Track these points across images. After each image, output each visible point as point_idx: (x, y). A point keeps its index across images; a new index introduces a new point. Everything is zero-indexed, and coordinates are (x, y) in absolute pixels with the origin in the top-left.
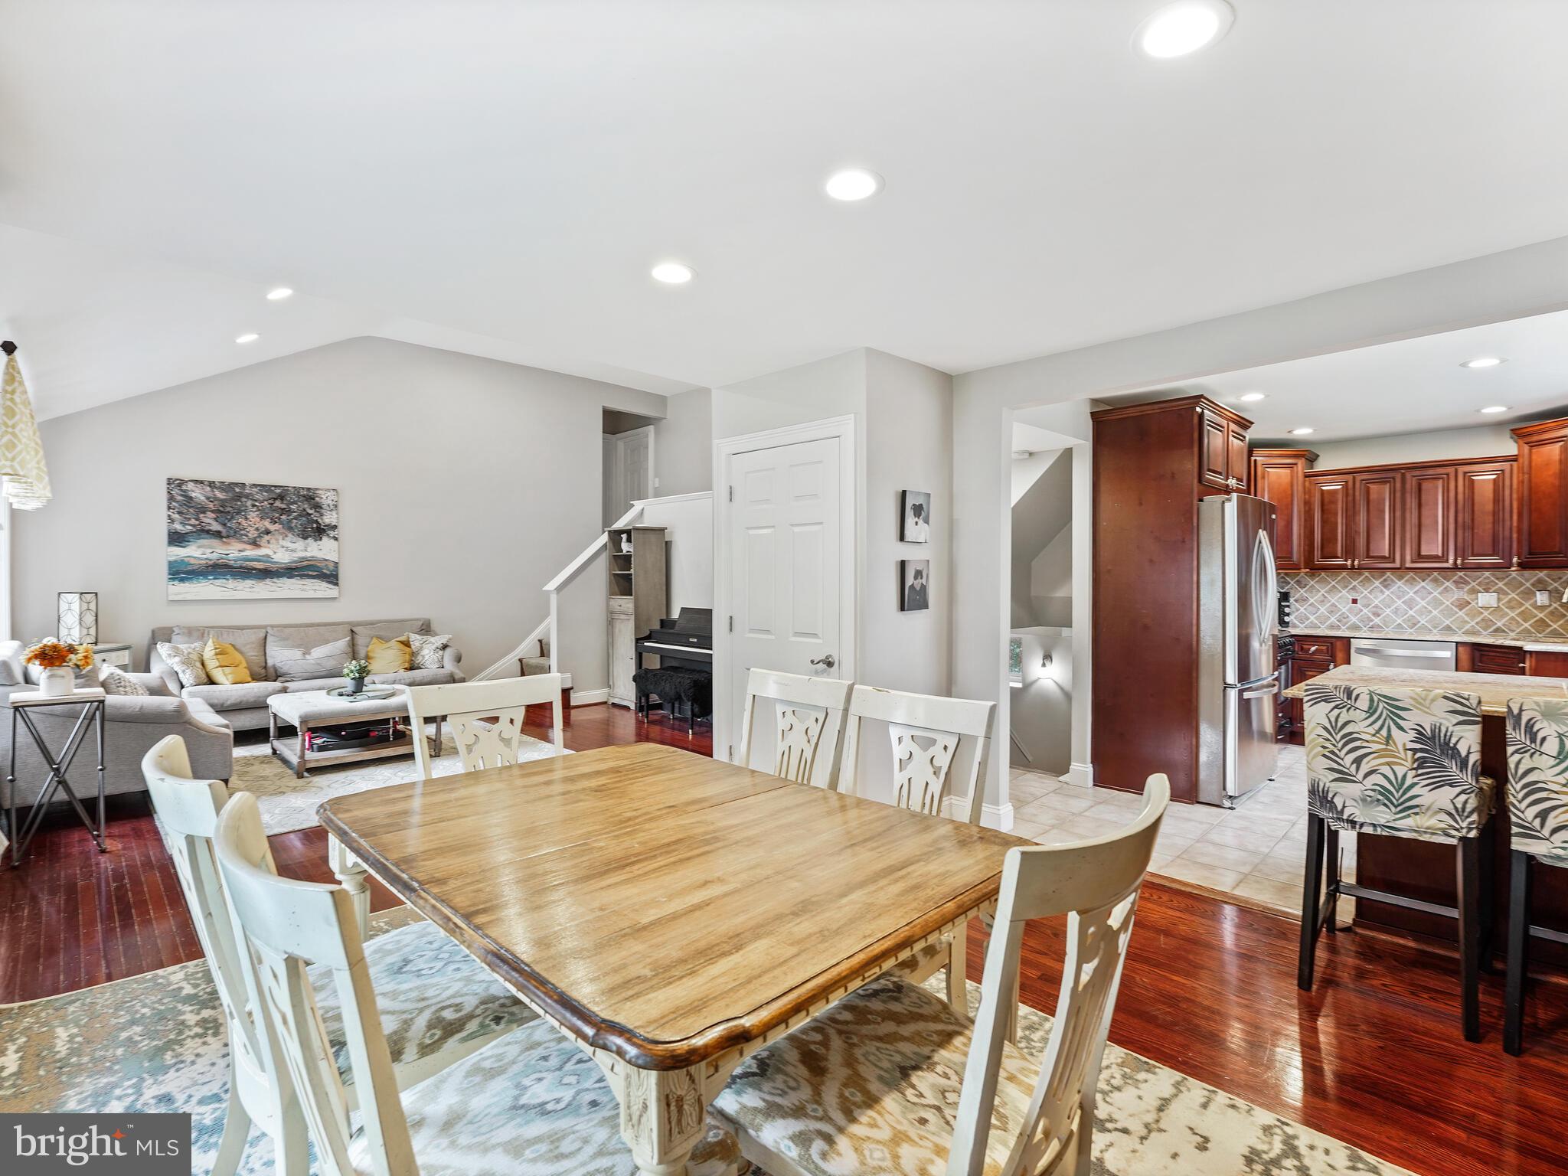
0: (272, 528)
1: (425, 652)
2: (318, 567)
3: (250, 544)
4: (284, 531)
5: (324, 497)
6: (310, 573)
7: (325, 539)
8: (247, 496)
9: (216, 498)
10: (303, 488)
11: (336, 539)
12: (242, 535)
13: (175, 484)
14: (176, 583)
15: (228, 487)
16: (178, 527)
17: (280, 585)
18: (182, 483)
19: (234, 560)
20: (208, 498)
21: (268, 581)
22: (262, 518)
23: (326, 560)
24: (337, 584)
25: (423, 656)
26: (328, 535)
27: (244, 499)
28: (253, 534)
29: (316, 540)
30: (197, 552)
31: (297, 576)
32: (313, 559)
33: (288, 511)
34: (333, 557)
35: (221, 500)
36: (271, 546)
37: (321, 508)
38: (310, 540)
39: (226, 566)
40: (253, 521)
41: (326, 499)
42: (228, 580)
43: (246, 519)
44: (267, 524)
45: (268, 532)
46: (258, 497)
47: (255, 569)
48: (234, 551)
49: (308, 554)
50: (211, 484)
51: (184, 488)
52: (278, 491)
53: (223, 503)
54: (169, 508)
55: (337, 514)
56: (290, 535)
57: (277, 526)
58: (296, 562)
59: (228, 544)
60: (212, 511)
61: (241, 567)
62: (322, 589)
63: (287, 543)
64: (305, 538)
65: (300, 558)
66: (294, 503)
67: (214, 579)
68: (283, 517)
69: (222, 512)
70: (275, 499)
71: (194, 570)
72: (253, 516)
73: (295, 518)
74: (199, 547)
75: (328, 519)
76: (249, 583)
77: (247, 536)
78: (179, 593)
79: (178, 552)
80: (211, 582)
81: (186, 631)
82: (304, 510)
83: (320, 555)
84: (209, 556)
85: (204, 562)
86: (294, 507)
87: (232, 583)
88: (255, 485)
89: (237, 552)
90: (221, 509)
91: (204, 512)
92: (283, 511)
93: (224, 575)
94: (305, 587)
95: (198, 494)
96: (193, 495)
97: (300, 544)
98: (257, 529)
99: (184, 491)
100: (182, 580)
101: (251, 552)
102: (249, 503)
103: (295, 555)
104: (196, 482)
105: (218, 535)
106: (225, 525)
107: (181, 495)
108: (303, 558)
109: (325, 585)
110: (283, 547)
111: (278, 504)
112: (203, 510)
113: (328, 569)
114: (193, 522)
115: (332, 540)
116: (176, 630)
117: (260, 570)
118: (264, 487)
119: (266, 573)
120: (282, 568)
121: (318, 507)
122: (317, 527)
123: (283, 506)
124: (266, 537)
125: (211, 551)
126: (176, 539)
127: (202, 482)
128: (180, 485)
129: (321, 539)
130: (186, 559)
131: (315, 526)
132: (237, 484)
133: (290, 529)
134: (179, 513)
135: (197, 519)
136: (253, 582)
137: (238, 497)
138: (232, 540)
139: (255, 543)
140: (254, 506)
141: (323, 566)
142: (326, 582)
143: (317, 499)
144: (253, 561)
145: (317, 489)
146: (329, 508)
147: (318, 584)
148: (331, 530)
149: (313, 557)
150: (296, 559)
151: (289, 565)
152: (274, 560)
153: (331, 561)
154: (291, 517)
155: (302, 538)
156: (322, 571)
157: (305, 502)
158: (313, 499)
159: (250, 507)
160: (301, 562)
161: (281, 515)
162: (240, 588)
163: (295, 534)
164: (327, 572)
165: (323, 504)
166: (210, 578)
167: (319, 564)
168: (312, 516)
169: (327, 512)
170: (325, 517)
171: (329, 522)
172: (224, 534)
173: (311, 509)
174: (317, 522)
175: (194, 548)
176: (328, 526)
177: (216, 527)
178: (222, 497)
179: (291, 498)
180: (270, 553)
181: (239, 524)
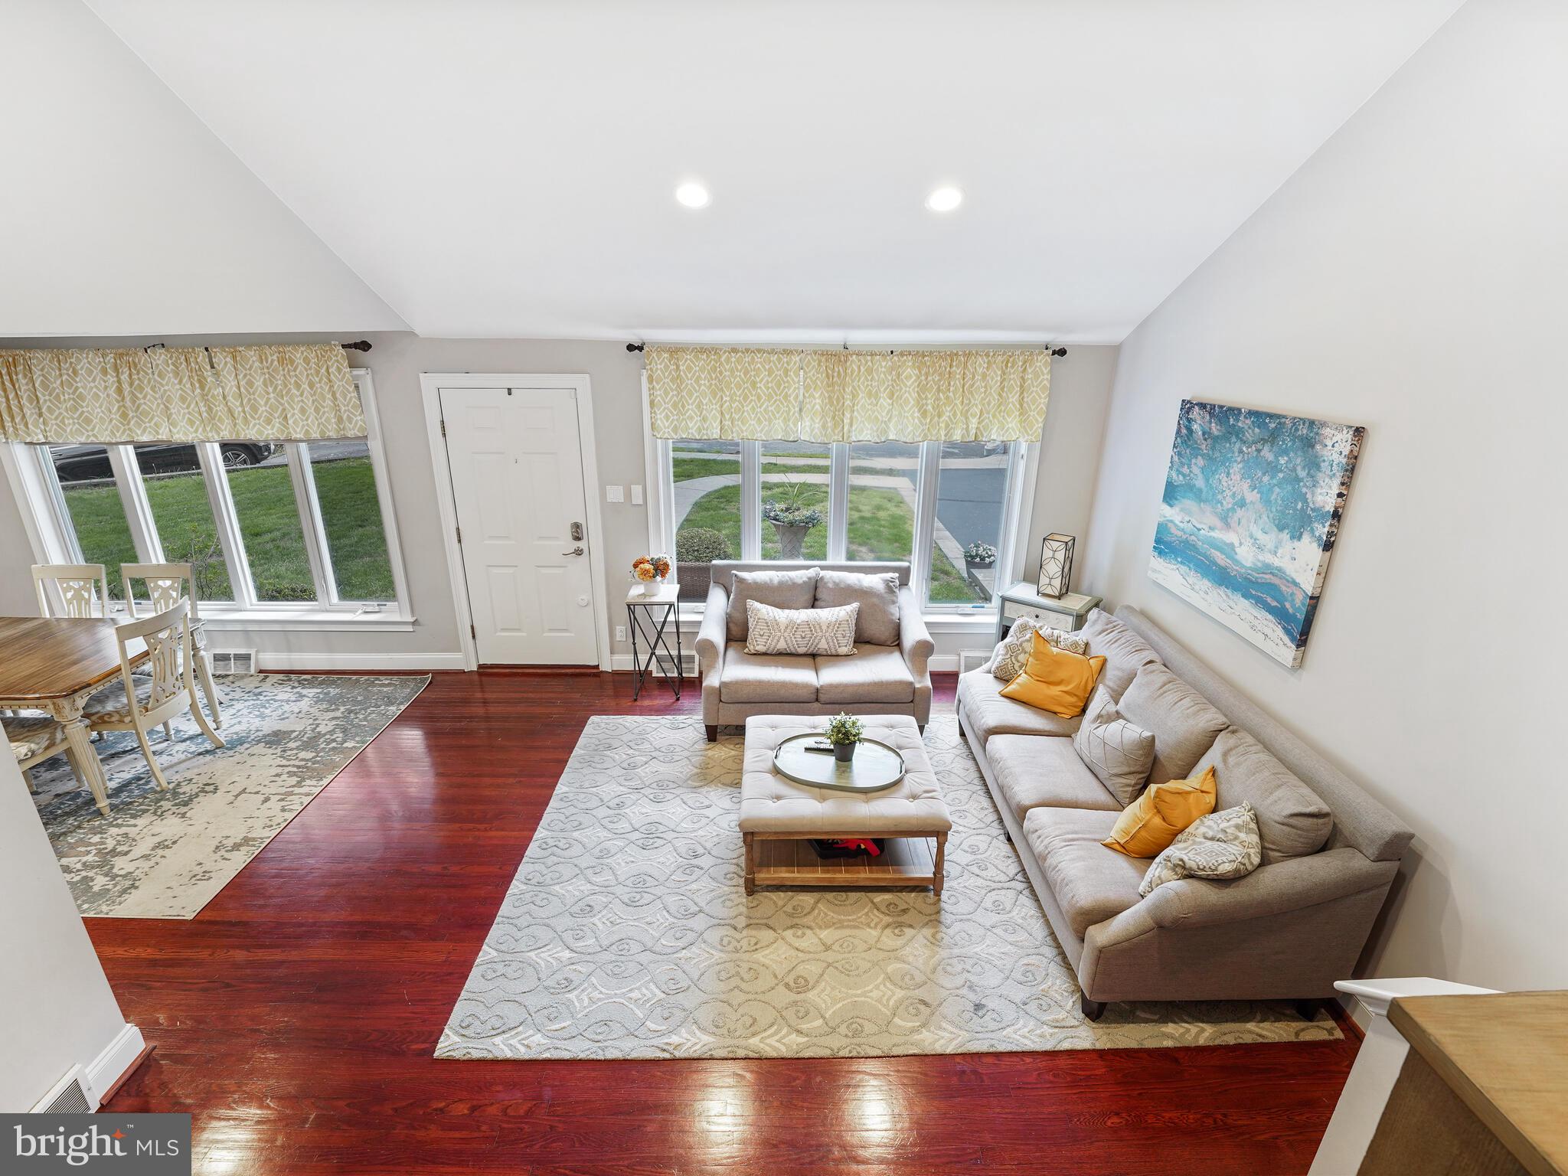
0: (1249, 496)
3: (1221, 519)
4: (1260, 506)
5: (1329, 443)
6: (1269, 600)
7: (1305, 538)
8: (1238, 431)
10: (1304, 421)
11: (1326, 545)
12: (1218, 501)
15: (1222, 415)
16: (1174, 474)
20: (1204, 434)
21: (1222, 590)
22: (1242, 477)
26: (1312, 531)
28: (1228, 502)
29: (1292, 538)
31: (1253, 597)
32: (1278, 572)
34: (1312, 584)
35: (1214, 437)
36: (1240, 530)
37: (1318, 467)
38: (1286, 535)
40: (1235, 480)
41: (1333, 449)
43: (1228, 474)
44: (1246, 489)
45: (1243, 503)
48: (1206, 526)
49: (1277, 562)
50: (1212, 410)
51: (1190, 415)
52: (1271, 426)
53: (1215, 442)
54: (1174, 445)
56: (1265, 516)
57: (1255, 496)
59: (1203, 512)
60: (1202, 456)
63: (1257, 531)
64: (1280, 528)
65: (1263, 563)
66: (1286, 452)
67: (1182, 563)
68: (1266, 479)
69: (1210, 458)
70: (1265, 440)
72: (1236, 469)
73: (1279, 485)
74: (1182, 510)
75: (1325, 495)
77: (1222, 504)
79: (1172, 514)
82: (1294, 469)
83: (1291, 569)
86: (1282, 460)
87: (1193, 578)
88: (1250, 413)
89: (1207, 529)
90: (1210, 453)
91: (1195, 457)
92: (1269, 467)
94: (1256, 623)
95: (1198, 425)
96: (1195, 427)
97: (1268, 540)
98: (1234, 495)
99: (1189, 420)
102: (1237, 446)
103: (1261, 557)
105: (1199, 495)
106: (1208, 480)
107: (1186, 427)
108: (1268, 566)
110: (1251, 536)
111: (1266, 451)
112: (1195, 452)
114: (1186, 470)
118: (1259, 417)
120: (1241, 575)
121: (1314, 465)
122: (1303, 509)
123: (1270, 457)
124: (1240, 513)
125: (1187, 519)
126: (1170, 493)
127: (1206, 405)
128: (1189, 409)
129: (1299, 538)
131: (1299, 506)
132: (1233, 409)
133: (1268, 504)
134: (1179, 453)
135: (1189, 466)
137: (1230, 434)
138: (1208, 508)
139: (1226, 521)
140: (1239, 452)
141: (1291, 595)
142: (1284, 628)
143: (1318, 447)
144: (1218, 550)
145: (1324, 424)
146: (1332, 471)
147: (1272, 625)
148: (1322, 523)
149: (1280, 569)
150: (1259, 565)
151: (1249, 572)
152: (1237, 557)
153: (1304, 591)
154: (1275, 481)
155: (1277, 526)
156: (1288, 605)
157: (1299, 453)
158: (1313, 447)
159: (1237, 454)
160: (1263, 573)
161: (1264, 474)
162: (1197, 587)
163: (1271, 515)
164: (1291, 611)
165: (1324, 461)
166: (1179, 560)
167: (1284, 588)
168: (1301, 484)
169: (1327, 480)
170: (1319, 491)
171: (1322, 504)
172: (1204, 495)
173: (1303, 468)
174: (1305, 499)
175: (1177, 509)
176: (1318, 510)
177: (1200, 482)
178: (1216, 432)
179: (1283, 441)
180: (1236, 542)
181: (1220, 482)
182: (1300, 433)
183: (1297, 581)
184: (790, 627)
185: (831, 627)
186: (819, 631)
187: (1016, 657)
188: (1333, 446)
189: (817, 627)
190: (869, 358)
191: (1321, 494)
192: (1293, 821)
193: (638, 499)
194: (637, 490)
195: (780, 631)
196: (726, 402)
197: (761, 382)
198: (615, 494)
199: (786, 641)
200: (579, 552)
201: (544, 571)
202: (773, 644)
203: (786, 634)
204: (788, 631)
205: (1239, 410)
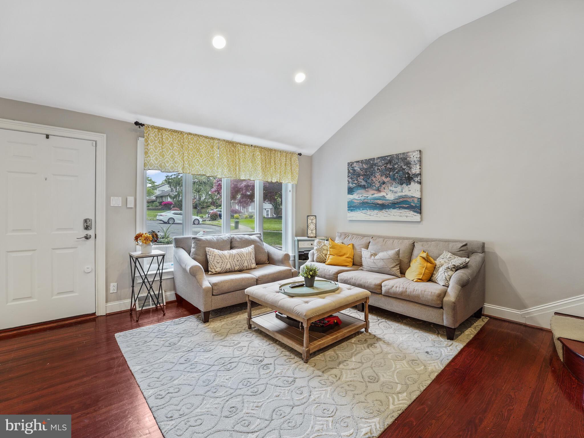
0: (386, 180)
2: (408, 202)
3: (376, 190)
4: (391, 181)
5: (412, 157)
7: (412, 183)
8: (375, 165)
9: (363, 168)
10: (401, 154)
11: (420, 183)
12: (373, 186)
13: (350, 164)
14: (350, 212)
15: (367, 162)
16: (351, 185)
17: (389, 213)
18: (353, 163)
19: (370, 200)
20: (361, 169)
21: (384, 211)
22: (381, 176)
23: (412, 197)
24: (420, 213)
25: (439, 272)
26: (414, 180)
27: (374, 167)
28: (377, 185)
29: (407, 185)
30: (358, 196)
31: (397, 207)
32: (406, 196)
33: (393, 169)
34: (417, 195)
36: (385, 191)
37: (410, 164)
38: (404, 185)
39: (367, 203)
40: (378, 178)
41: (414, 157)
42: (367, 210)
43: (375, 177)
44: (384, 178)
45: (384, 183)
46: (380, 164)
47: (378, 204)
48: (370, 195)
49: (403, 194)
50: (362, 162)
51: (353, 166)
52: (389, 158)
53: (366, 170)
54: (348, 176)
55: (420, 166)
56: (394, 183)
57: (388, 179)
58: (397, 199)
59: (368, 191)
60: (362, 175)
61: (373, 203)
62: (412, 216)
63: (392, 188)
64: (402, 184)
66: (397, 163)
67: (363, 210)
68: (391, 173)
69: (366, 175)
70: (387, 164)
71: (356, 205)
72: (378, 175)
73: (397, 173)
74: (358, 194)
75: (415, 170)
77: (375, 186)
78: (351, 217)
79: (351, 197)
80: (361, 211)
82: (401, 167)
83: (410, 194)
84: (361, 198)
85: (359, 201)
86: (396, 166)
87: (369, 212)
88: (379, 158)
89: (371, 195)
90: (365, 173)
91: (359, 177)
94: (401, 214)
96: (356, 168)
97: (399, 188)
98: (379, 182)
99: (353, 168)
100: (352, 210)
101: (377, 195)
102: (376, 168)
103: (397, 195)
104: (357, 162)
105: (364, 187)
106: (366, 182)
107: (352, 170)
108: (400, 196)
109: (412, 213)
110: (391, 191)
111: (389, 166)
112: (359, 175)
114: (356, 182)
115: (417, 184)
118: (382, 158)
120: (390, 203)
121: (408, 164)
123: (391, 167)
124: (383, 186)
125: (361, 195)
126: (351, 191)
127: (359, 162)
129: (410, 184)
131: (407, 176)
132: (371, 159)
133: (394, 179)
134: (351, 178)
135: (357, 180)
136: (377, 211)
137: (372, 166)
138: (369, 189)
139: (379, 190)
140: (378, 169)
141: (412, 201)
142: (413, 211)
143: (408, 159)
144: (378, 200)
145: (408, 152)
146: (415, 163)
147: (408, 212)
148: (417, 177)
149: (405, 195)
150: (397, 197)
151: (393, 201)
152: (387, 199)
153: (417, 198)
154: (395, 173)
155: (400, 184)
156: (412, 204)
157: (402, 162)
158: (406, 159)
159: (377, 170)
160: (399, 199)
161: (390, 172)
162: (371, 215)
163: (397, 182)
164: (414, 205)
165: (412, 161)
166: (361, 209)
167: (409, 200)
168: (405, 170)
169: (414, 166)
170: (413, 169)
171: (415, 172)
172: (366, 187)
173: (405, 166)
174: (408, 173)
175: (355, 194)
176: (414, 174)
177: (363, 183)
178: (366, 167)
179: (394, 161)
180: (385, 195)
181: (372, 180)
182: (400, 157)
183: (413, 196)
184: (231, 257)
185: (248, 255)
186: (244, 257)
187: (322, 252)
188: (413, 157)
189: (243, 255)
190: (244, 146)
191: (414, 170)
192: (462, 249)
193: (131, 204)
194: (131, 199)
195: (227, 259)
196: (185, 156)
197: (202, 149)
198: (116, 202)
199: (230, 264)
200: (87, 238)
201: (58, 251)
202: (225, 266)
203: (230, 260)
204: (231, 258)
205: (374, 159)
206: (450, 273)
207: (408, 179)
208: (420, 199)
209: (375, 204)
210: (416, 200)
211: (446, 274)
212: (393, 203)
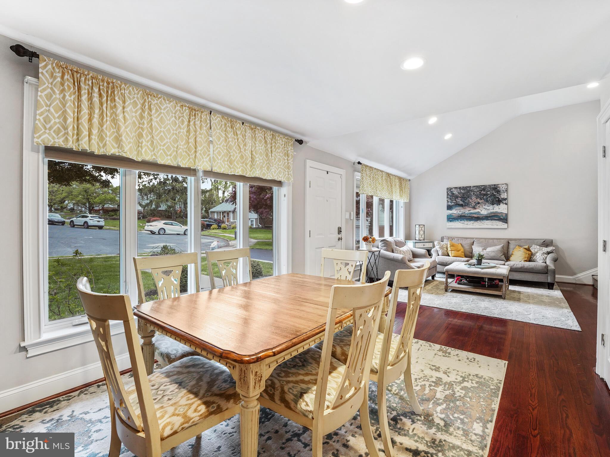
0: (480, 201)
1: (538, 254)
3: (472, 208)
4: (485, 202)
5: (501, 187)
6: (495, 218)
7: (501, 204)
8: (471, 191)
9: (461, 193)
10: (492, 185)
11: (506, 204)
12: (470, 205)
13: (449, 189)
14: (449, 222)
15: (464, 188)
16: (450, 204)
17: (483, 223)
18: (451, 189)
19: (467, 214)
20: (459, 193)
21: (479, 221)
22: (477, 198)
23: (502, 213)
24: (507, 223)
25: (536, 256)
26: (503, 202)
27: (470, 192)
28: (473, 204)
29: (497, 205)
30: (455, 212)
31: (490, 219)
32: (496, 213)
33: (486, 195)
34: (505, 211)
35: (463, 193)
36: (480, 208)
37: (500, 192)
38: (495, 205)
39: (464, 216)
40: (474, 199)
41: (502, 188)
42: (464, 221)
43: (471, 199)
44: (479, 200)
45: (479, 203)
46: (476, 190)
47: (474, 217)
48: (467, 211)
49: (494, 211)
50: (460, 188)
51: (452, 190)
52: (483, 187)
53: (464, 194)
54: (447, 198)
55: (507, 193)
56: (487, 204)
57: (482, 201)
58: (490, 214)
59: (465, 208)
60: (460, 197)
61: (469, 217)
62: (500, 225)
63: (486, 207)
65: (491, 212)
66: (488, 191)
68: (485, 197)
69: (463, 197)
70: (481, 191)
71: (454, 218)
72: (474, 198)
73: (489, 197)
74: (456, 210)
75: (503, 196)
76: (472, 222)
77: (471, 205)
78: (450, 226)
79: (450, 212)
80: (459, 222)
81: (447, 238)
82: (493, 193)
83: (499, 211)
84: (459, 213)
85: (457, 215)
86: (488, 193)
87: (466, 222)
88: (474, 186)
91: (458, 198)
92: (484, 195)
93: (463, 219)
94: (493, 224)
95: (455, 192)
97: (491, 207)
98: (475, 202)
99: (452, 192)
100: (451, 221)
101: (473, 211)
102: (472, 193)
103: (489, 211)
104: (455, 188)
105: (462, 205)
106: (464, 202)
108: (492, 212)
109: (501, 223)
110: (484, 208)
111: (482, 192)
112: (457, 197)
113: (503, 216)
115: (505, 205)
116: (445, 237)
117: (476, 217)
118: (478, 187)
119: (478, 218)
120: (484, 217)
121: (498, 192)
122: (498, 199)
123: (485, 193)
124: (478, 205)
125: (459, 211)
126: (449, 208)
127: (457, 188)
128: (450, 190)
129: (500, 205)
130: (452, 214)
131: (497, 199)
132: (468, 187)
133: (487, 201)
134: (450, 199)
135: (455, 201)
136: (473, 222)
137: (469, 191)
138: (466, 207)
139: (474, 208)
140: (474, 194)
141: (501, 215)
142: (502, 222)
144: (474, 214)
145: (498, 184)
146: (503, 191)
147: (498, 223)
148: (505, 201)
149: (496, 212)
151: (487, 215)
152: (481, 214)
153: (505, 213)
155: (492, 204)
157: (493, 190)
158: (497, 189)
162: (468, 224)
163: (489, 203)
164: (503, 218)
165: (501, 190)
166: (459, 220)
167: (499, 215)
168: (496, 195)
169: (503, 193)
170: (501, 195)
172: (464, 205)
173: (496, 193)
174: (498, 198)
175: (454, 210)
176: (503, 199)
177: (461, 203)
178: (463, 192)
179: (487, 189)
180: (480, 211)
181: (469, 201)
182: (492, 187)
192: (543, 243)
200: (339, 239)
205: (470, 187)
206: (546, 256)
207: (499, 201)
208: (507, 215)
209: (472, 217)
210: (504, 215)
211: (543, 256)
212: (486, 217)
